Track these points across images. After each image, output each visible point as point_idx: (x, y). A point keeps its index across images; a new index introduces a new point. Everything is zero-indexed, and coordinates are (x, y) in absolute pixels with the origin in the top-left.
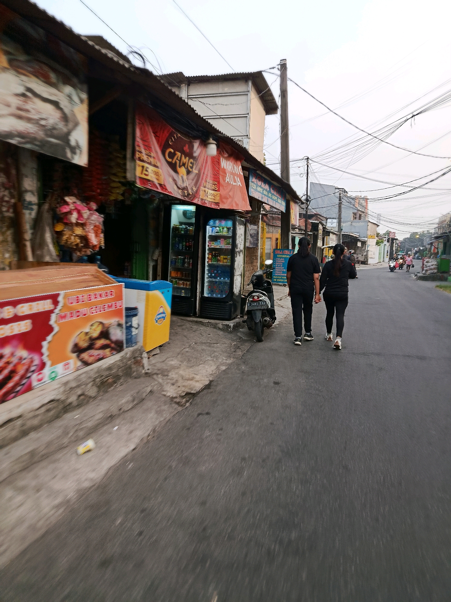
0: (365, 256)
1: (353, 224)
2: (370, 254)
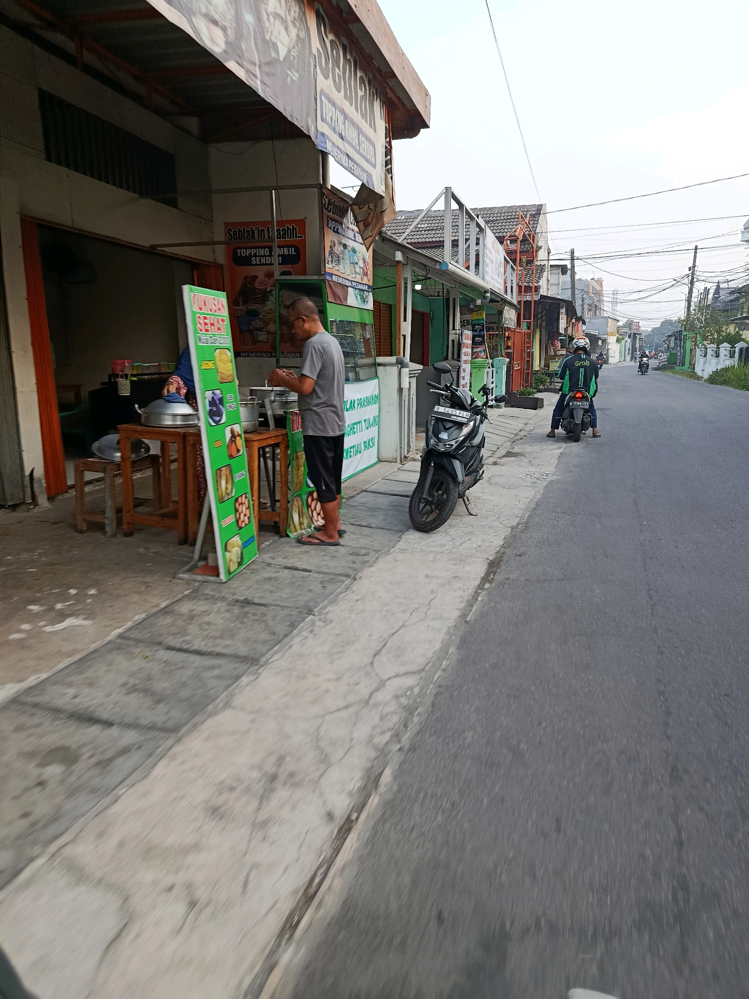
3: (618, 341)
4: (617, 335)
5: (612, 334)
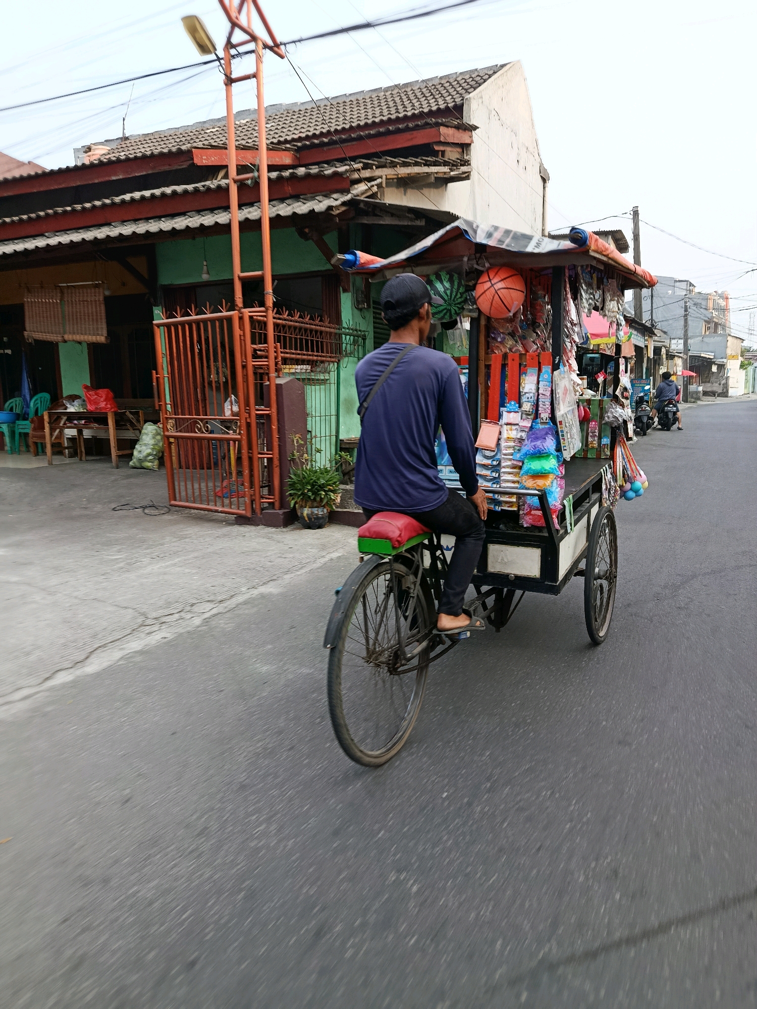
0: (723, 384)
1: (705, 339)
2: (731, 383)
3: (742, 366)
4: (741, 359)
5: (734, 357)
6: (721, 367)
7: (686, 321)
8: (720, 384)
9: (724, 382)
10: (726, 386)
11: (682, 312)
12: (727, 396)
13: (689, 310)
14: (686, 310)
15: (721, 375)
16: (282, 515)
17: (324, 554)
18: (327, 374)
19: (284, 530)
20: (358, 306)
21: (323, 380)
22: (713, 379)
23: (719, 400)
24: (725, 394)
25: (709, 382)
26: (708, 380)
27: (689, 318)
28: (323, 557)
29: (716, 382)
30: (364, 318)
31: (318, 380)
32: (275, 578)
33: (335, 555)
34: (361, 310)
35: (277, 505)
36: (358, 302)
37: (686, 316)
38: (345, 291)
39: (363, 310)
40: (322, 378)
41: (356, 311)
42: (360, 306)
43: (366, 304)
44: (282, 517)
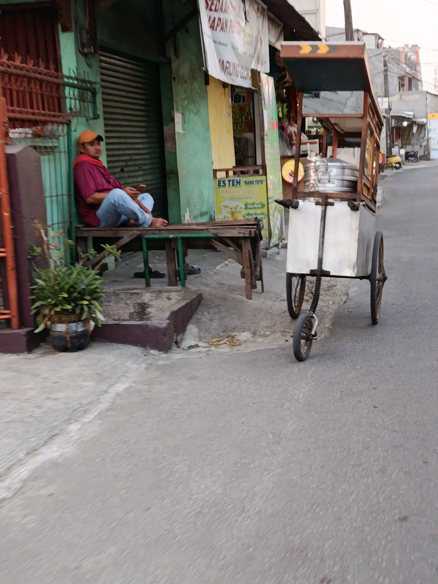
0: (425, 147)
1: (403, 97)
2: (433, 144)
6: (422, 127)
7: (386, 77)
8: (421, 146)
9: (424, 143)
10: (427, 148)
11: (381, 67)
12: (429, 159)
13: (388, 65)
14: (385, 65)
15: (421, 136)
16: (24, 335)
17: (105, 388)
18: (56, 140)
19: (31, 356)
20: (83, 50)
21: (51, 148)
22: (413, 141)
23: (422, 164)
24: (426, 157)
25: (409, 144)
26: (408, 142)
27: (389, 74)
28: (105, 392)
29: (417, 144)
30: (90, 66)
31: (46, 147)
32: (56, 432)
33: (120, 387)
34: (85, 55)
35: (15, 322)
36: (83, 45)
37: (386, 71)
38: (65, 29)
39: (90, 56)
40: (50, 145)
41: (81, 56)
42: (86, 50)
43: (92, 48)
44: (25, 339)
